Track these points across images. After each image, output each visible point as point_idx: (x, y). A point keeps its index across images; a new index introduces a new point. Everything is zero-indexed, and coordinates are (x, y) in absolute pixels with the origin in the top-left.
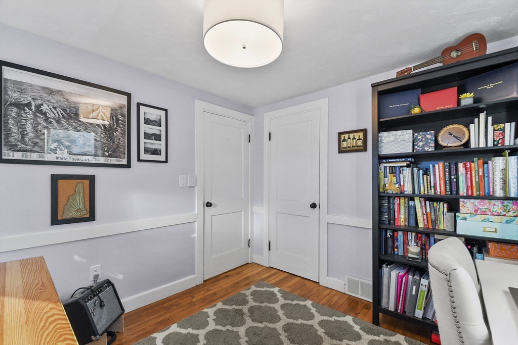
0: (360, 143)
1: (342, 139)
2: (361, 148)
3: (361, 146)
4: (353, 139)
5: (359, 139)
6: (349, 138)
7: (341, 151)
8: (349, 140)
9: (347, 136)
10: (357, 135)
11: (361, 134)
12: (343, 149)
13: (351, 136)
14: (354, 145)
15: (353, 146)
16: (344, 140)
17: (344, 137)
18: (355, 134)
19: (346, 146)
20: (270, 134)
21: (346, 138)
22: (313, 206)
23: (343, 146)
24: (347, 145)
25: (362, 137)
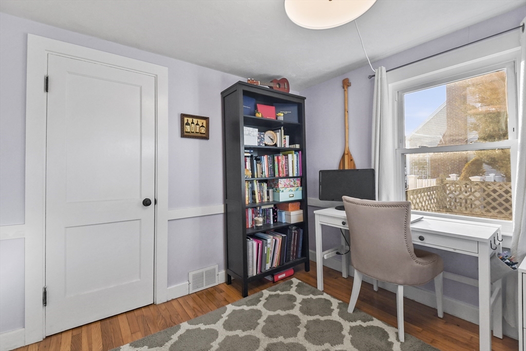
0: (203, 130)
1: (186, 122)
2: (204, 135)
3: (204, 134)
4: (196, 125)
5: (202, 126)
6: (193, 123)
7: (184, 135)
8: (193, 125)
9: (190, 120)
10: (200, 122)
11: (204, 122)
12: (185, 134)
13: (195, 121)
14: (198, 131)
15: (196, 132)
16: (188, 124)
17: (188, 120)
18: (199, 120)
19: (189, 131)
20: (47, 79)
21: (190, 122)
22: (147, 203)
23: (187, 131)
24: (191, 129)
25: (205, 125)
